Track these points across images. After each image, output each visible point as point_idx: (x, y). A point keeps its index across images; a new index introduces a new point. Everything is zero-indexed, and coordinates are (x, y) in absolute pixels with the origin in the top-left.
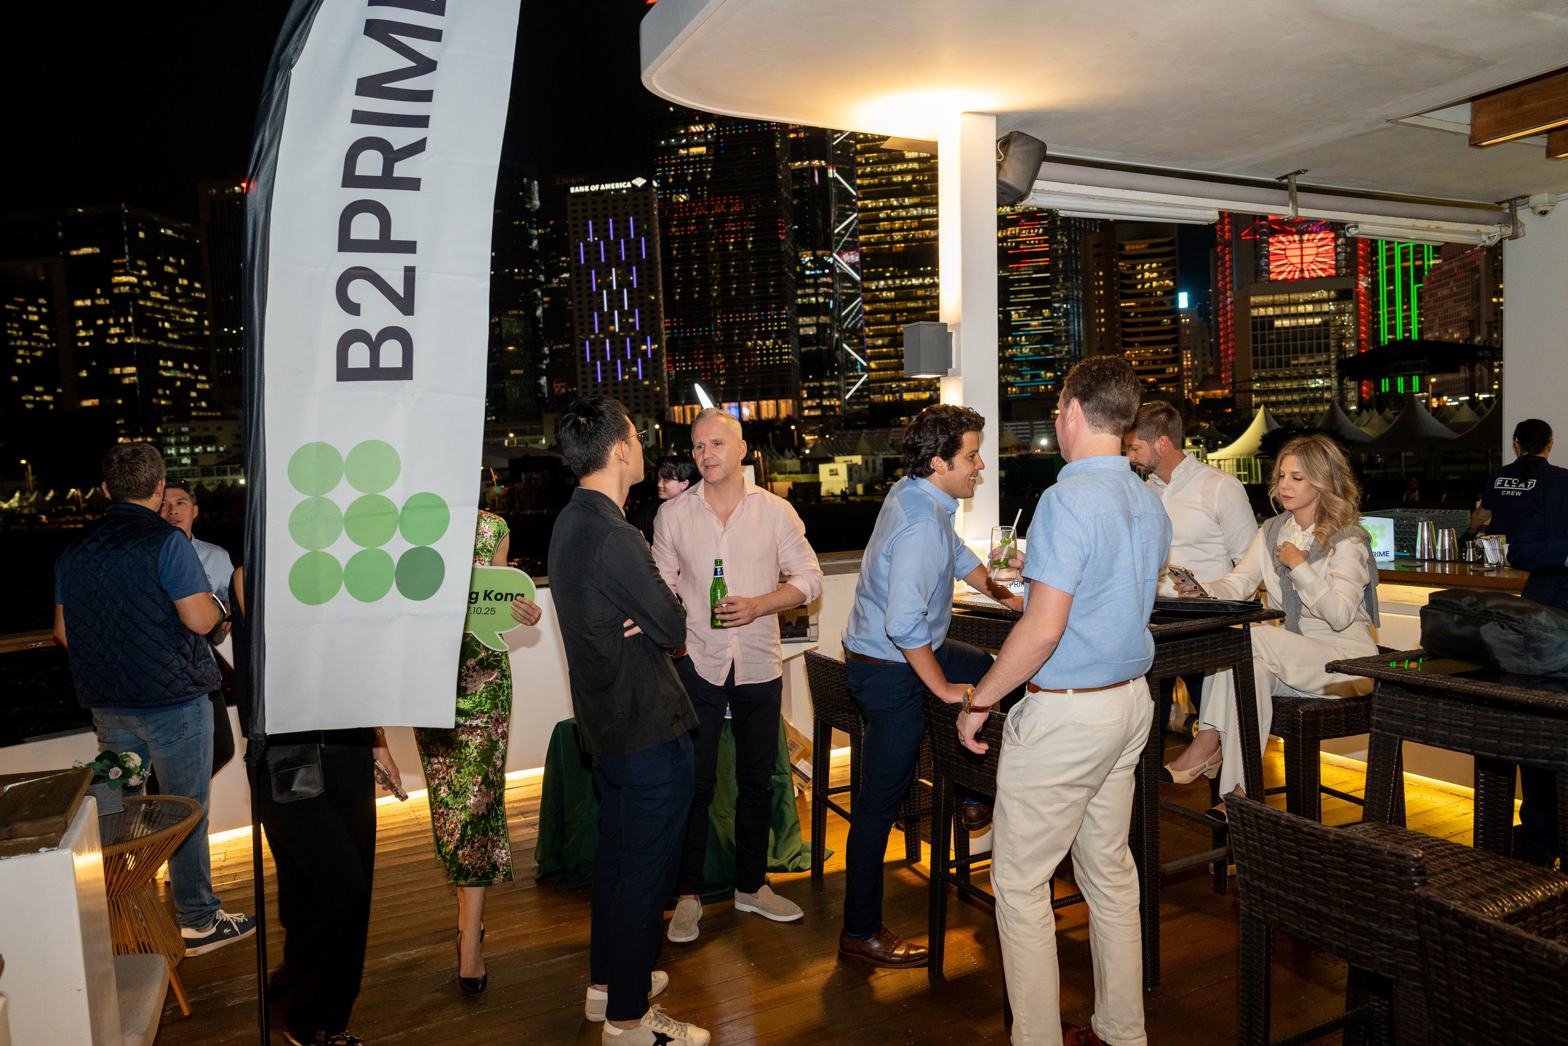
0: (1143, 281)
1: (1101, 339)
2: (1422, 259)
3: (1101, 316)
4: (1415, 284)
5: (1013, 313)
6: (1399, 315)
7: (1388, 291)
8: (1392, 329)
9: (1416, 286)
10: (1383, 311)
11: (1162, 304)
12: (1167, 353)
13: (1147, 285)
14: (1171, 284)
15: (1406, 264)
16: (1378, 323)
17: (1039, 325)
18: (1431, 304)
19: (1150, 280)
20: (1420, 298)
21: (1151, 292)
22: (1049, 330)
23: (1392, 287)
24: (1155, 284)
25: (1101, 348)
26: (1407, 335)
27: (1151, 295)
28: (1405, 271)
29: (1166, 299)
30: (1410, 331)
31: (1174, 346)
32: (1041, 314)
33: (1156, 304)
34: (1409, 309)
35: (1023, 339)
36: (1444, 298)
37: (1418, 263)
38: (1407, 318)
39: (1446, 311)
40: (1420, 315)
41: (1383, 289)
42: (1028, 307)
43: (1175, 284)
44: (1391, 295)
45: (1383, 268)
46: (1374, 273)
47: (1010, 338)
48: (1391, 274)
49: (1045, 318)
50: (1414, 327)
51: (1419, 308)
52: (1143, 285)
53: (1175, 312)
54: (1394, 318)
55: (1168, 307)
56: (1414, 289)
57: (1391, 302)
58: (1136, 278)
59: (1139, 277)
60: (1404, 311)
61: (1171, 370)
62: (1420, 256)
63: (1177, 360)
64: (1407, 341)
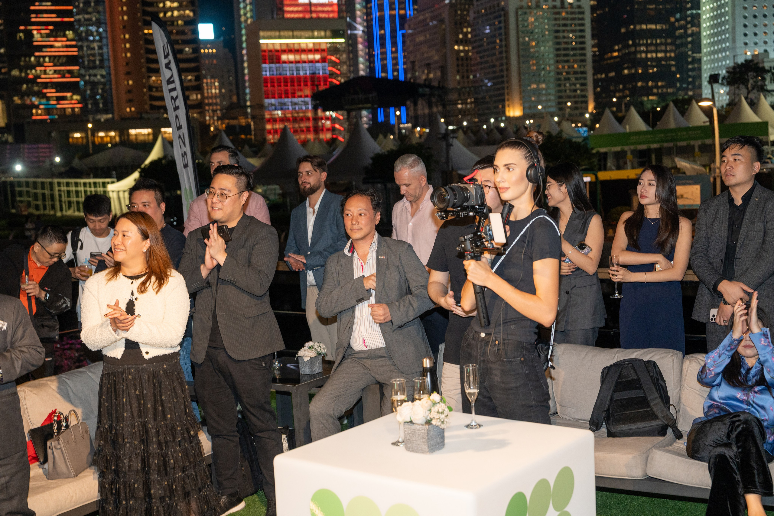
0: (165, 10)
1: (127, 64)
2: (405, 9)
3: (125, 41)
4: (400, 30)
5: (35, 32)
6: (389, 56)
7: (380, 35)
8: (384, 68)
9: (401, 32)
10: (377, 52)
11: (183, 33)
12: (190, 80)
13: (169, 14)
14: (191, 14)
15: (393, 12)
16: (374, 62)
17: (63, 47)
18: (412, 48)
19: (172, 9)
20: (404, 42)
21: (173, 20)
22: (74, 52)
23: (383, 32)
24: (176, 13)
25: (128, 73)
26: (396, 73)
27: (172, 24)
28: (392, 17)
29: (187, 29)
30: (397, 70)
31: (196, 74)
32: (65, 36)
33: (178, 33)
34: (396, 52)
35: (47, 59)
36: (422, 43)
37: (402, 12)
38: (395, 59)
39: (422, 54)
40: (404, 57)
41: (377, 33)
42: (51, 27)
43: (194, 14)
44: (382, 38)
45: (376, 15)
46: (369, 18)
47: (33, 59)
48: (381, 19)
49: (68, 40)
50: (401, 67)
51: (404, 51)
52: (165, 13)
53: (195, 42)
54: (385, 59)
55: (189, 37)
56: (399, 33)
57: (383, 45)
58: (158, 6)
59: (161, 5)
60: (392, 52)
61: (194, 97)
62: (403, 6)
63: (198, 88)
64: (396, 79)
